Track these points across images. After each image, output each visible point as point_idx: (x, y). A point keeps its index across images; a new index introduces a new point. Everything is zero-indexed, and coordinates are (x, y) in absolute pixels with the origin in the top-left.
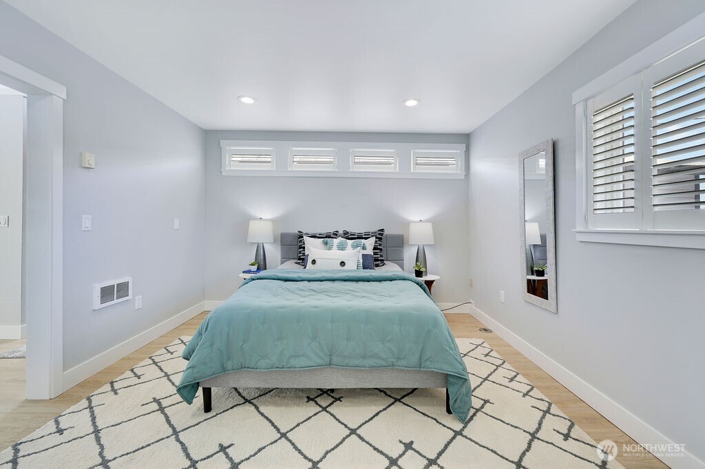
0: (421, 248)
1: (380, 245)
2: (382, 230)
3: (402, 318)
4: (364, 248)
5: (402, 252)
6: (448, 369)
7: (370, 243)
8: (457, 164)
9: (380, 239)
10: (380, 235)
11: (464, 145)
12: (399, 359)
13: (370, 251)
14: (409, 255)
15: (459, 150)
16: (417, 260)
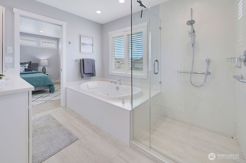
0: (44, 66)
1: (30, 66)
2: (31, 62)
3: (40, 77)
4: (25, 67)
5: (38, 68)
6: (50, 84)
7: (27, 65)
8: (55, 45)
9: (30, 64)
10: (30, 63)
11: (57, 41)
12: (39, 84)
13: (27, 68)
14: (40, 69)
15: (56, 42)
16: (43, 69)
